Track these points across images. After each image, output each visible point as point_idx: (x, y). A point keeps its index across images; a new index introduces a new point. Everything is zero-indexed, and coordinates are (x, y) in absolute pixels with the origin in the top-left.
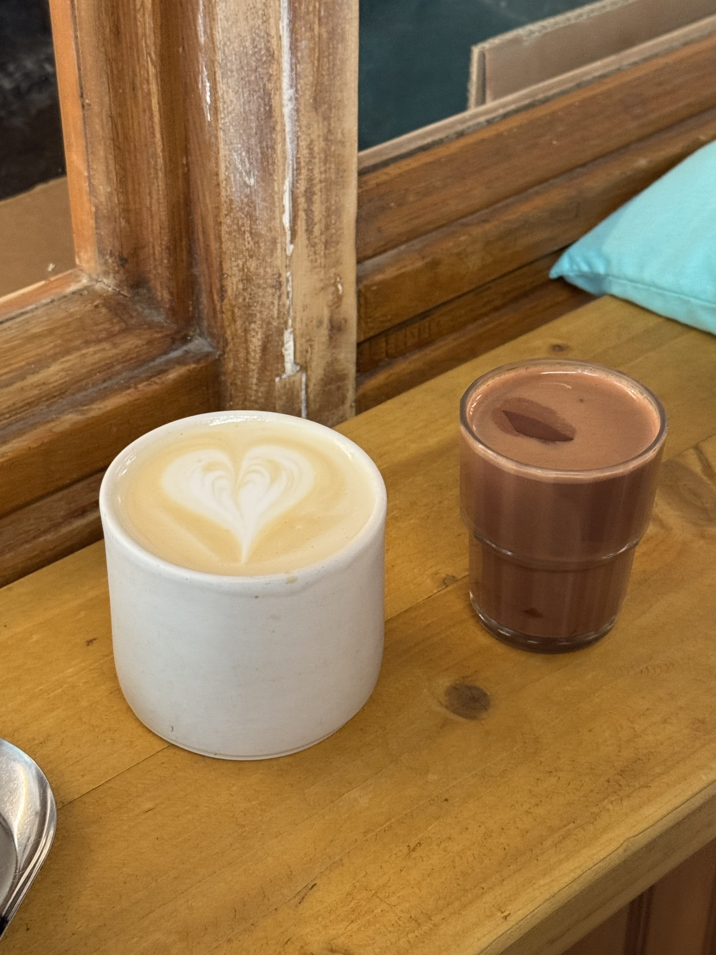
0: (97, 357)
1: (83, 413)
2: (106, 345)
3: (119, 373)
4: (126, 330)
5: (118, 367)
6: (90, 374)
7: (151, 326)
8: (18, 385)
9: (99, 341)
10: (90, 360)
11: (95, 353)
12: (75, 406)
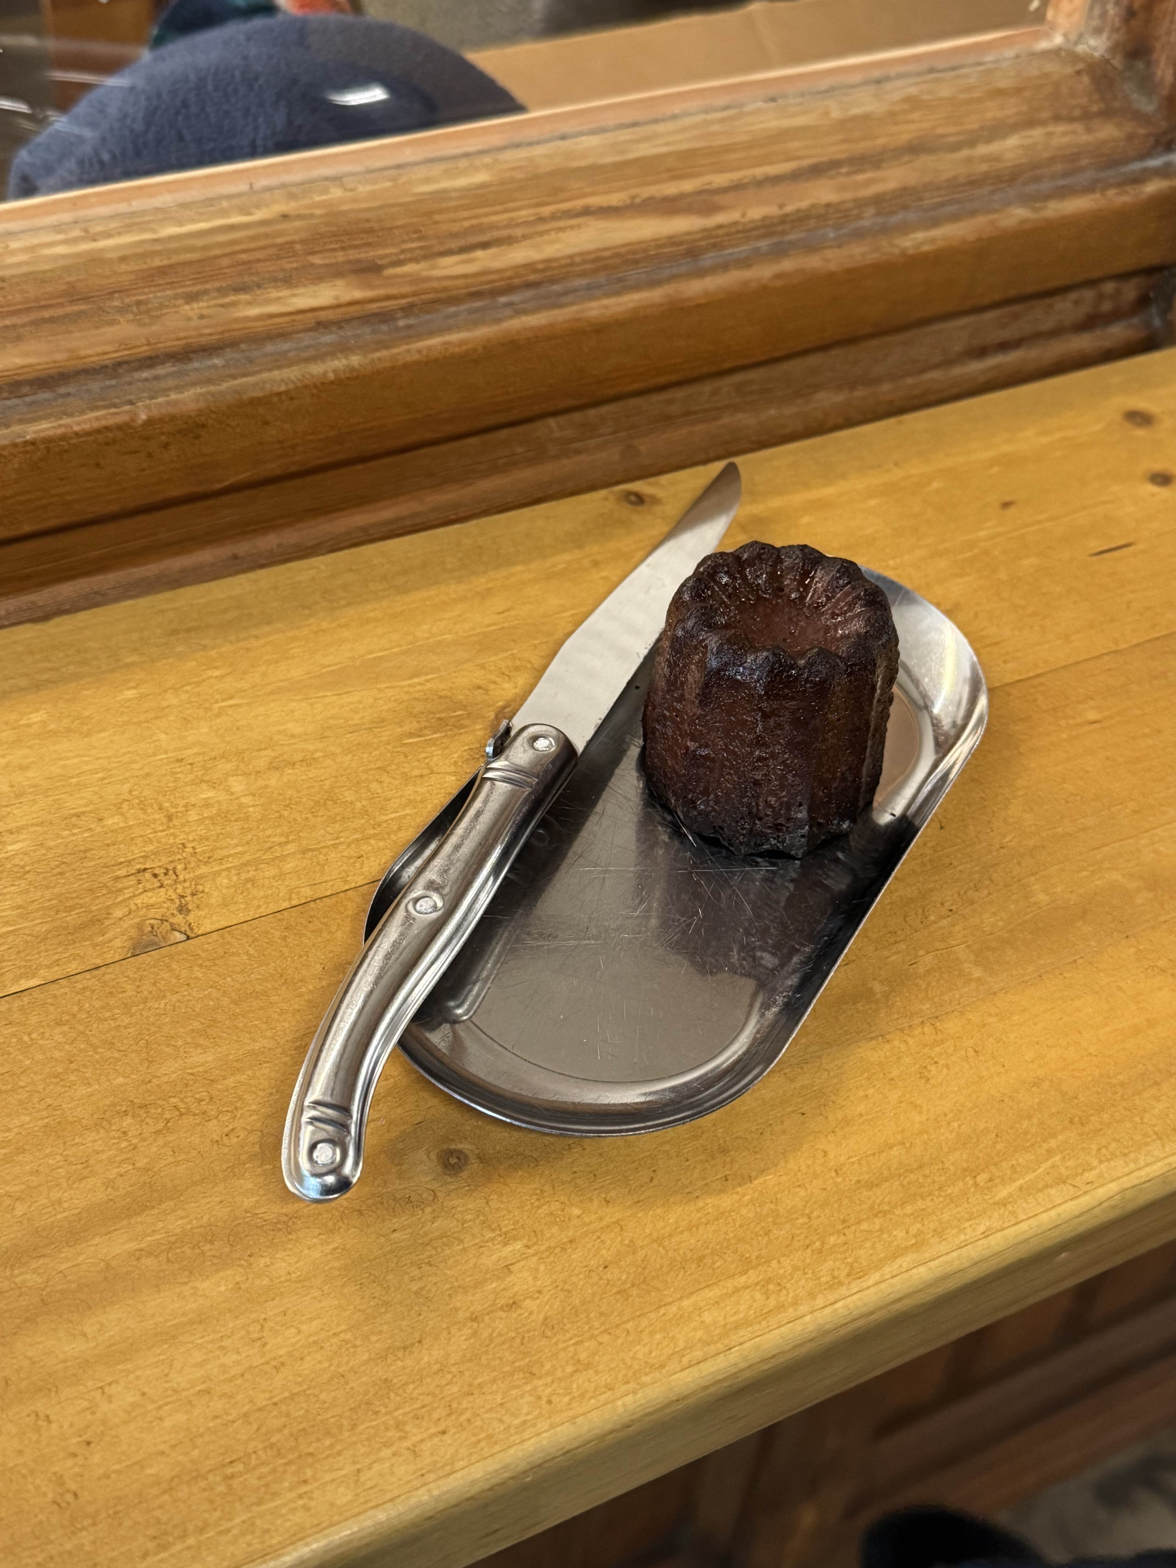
0: (1066, 140)
1: (1035, 210)
2: (1078, 127)
3: (1082, 169)
4: (1107, 114)
5: (1085, 162)
6: (1052, 160)
7: (1137, 116)
8: (965, 153)
9: (1071, 120)
10: (1056, 142)
11: (1064, 134)
12: (1027, 200)
